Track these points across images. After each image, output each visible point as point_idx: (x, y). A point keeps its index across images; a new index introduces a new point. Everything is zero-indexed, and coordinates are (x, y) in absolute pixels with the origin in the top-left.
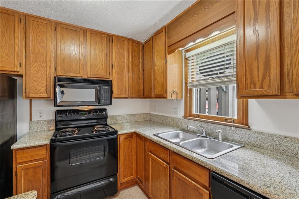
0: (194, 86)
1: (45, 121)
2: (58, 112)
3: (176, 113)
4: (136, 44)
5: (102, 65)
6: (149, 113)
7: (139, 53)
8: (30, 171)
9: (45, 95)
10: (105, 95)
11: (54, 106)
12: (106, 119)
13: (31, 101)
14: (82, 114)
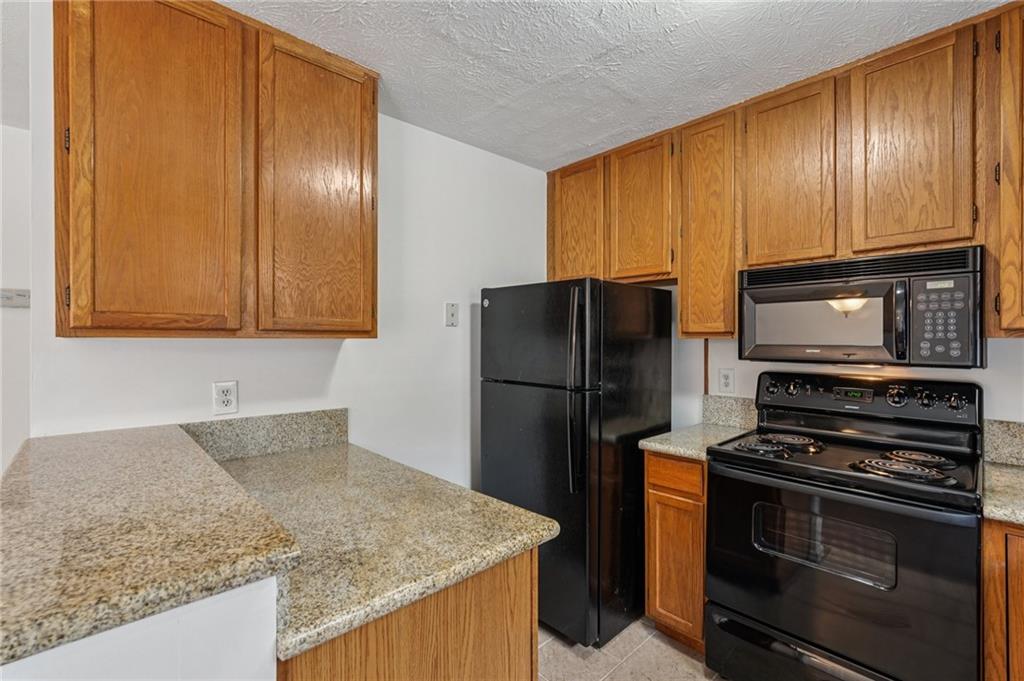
1: (736, 400)
2: (765, 380)
8: (671, 513)
9: (720, 326)
10: (934, 319)
11: (740, 358)
12: (975, 432)
13: (706, 340)
14: (846, 393)
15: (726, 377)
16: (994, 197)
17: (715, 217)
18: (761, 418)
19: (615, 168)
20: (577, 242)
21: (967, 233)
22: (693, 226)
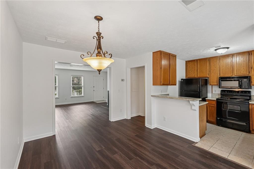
1: (217, 94)
2: (222, 91)
5: (244, 69)
8: (211, 107)
9: (216, 84)
10: (244, 84)
11: (219, 88)
12: (250, 96)
13: (212, 86)
14: (234, 92)
15: (215, 91)
16: (251, 71)
17: (215, 70)
18: (221, 96)
19: (198, 62)
20: (192, 71)
21: (248, 74)
22: (212, 71)
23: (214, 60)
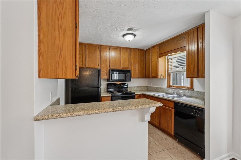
0: (171, 72)
1: (103, 88)
3: (162, 85)
4: (142, 51)
5: (127, 63)
6: (147, 86)
7: (143, 55)
9: (106, 77)
12: (127, 88)
16: (131, 65)
19: (87, 47)
22: (102, 61)
23: (105, 49)
